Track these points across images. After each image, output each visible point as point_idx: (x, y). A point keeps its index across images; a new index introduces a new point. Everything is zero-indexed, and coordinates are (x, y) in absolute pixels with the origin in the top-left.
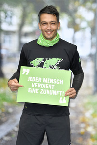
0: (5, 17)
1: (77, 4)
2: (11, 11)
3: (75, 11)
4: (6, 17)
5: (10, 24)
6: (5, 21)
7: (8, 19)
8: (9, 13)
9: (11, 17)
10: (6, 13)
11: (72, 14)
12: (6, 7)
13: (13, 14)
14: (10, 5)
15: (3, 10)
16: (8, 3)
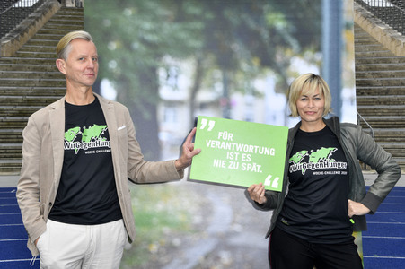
0: (166, 77)
1: (289, 53)
2: (176, 66)
3: (287, 64)
4: (168, 76)
5: (175, 88)
6: (167, 84)
7: (172, 81)
8: (173, 70)
9: (176, 77)
10: (168, 69)
11: (281, 70)
12: (168, 59)
13: (179, 72)
14: (174, 56)
15: (163, 66)
16: (170, 54)
